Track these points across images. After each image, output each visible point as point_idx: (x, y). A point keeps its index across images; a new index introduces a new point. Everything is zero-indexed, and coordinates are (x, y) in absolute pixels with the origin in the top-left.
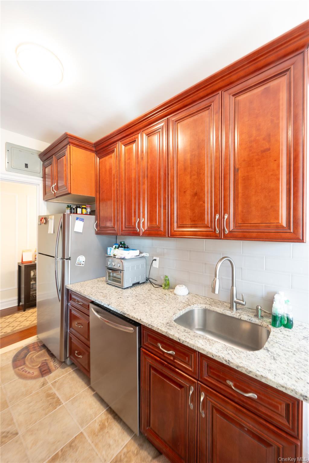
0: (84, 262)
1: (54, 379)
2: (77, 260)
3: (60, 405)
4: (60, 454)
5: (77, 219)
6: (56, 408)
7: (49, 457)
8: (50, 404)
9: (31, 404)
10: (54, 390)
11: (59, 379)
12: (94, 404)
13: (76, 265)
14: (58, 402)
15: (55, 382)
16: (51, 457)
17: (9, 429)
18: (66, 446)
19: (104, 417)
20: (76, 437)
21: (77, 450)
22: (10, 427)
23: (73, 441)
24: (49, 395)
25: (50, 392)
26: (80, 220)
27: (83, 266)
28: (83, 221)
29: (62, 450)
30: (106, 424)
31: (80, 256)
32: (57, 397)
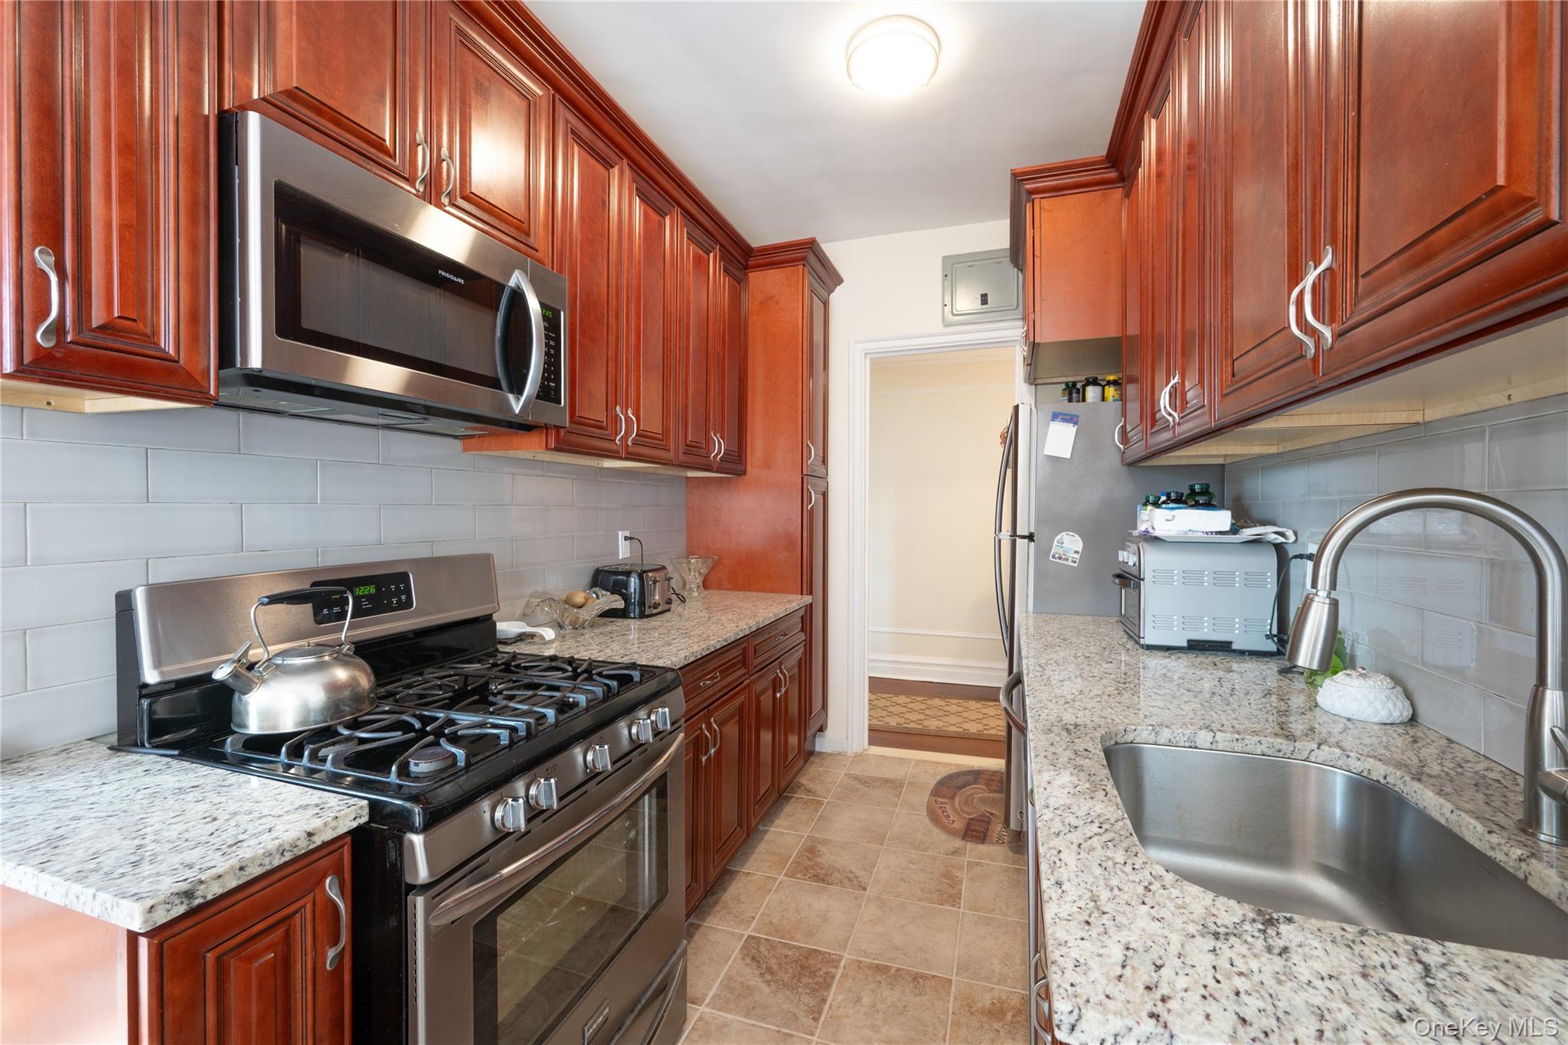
0: (1076, 552)
1: (980, 859)
2: (1055, 543)
3: (954, 906)
4: (893, 971)
5: (1055, 417)
6: (943, 904)
7: (875, 959)
8: (939, 890)
9: (913, 866)
10: (964, 876)
11: (988, 864)
12: (1018, 961)
13: (1051, 558)
14: (955, 899)
15: (978, 864)
16: (877, 962)
17: (860, 873)
18: (909, 973)
19: (1015, 1001)
20: (934, 976)
21: (920, 995)
22: (863, 873)
23: (925, 977)
24: (948, 875)
25: (957, 873)
26: (1065, 420)
27: (1075, 565)
28: (1075, 423)
29: (898, 970)
30: (1009, 1016)
31: (1064, 533)
32: (961, 890)
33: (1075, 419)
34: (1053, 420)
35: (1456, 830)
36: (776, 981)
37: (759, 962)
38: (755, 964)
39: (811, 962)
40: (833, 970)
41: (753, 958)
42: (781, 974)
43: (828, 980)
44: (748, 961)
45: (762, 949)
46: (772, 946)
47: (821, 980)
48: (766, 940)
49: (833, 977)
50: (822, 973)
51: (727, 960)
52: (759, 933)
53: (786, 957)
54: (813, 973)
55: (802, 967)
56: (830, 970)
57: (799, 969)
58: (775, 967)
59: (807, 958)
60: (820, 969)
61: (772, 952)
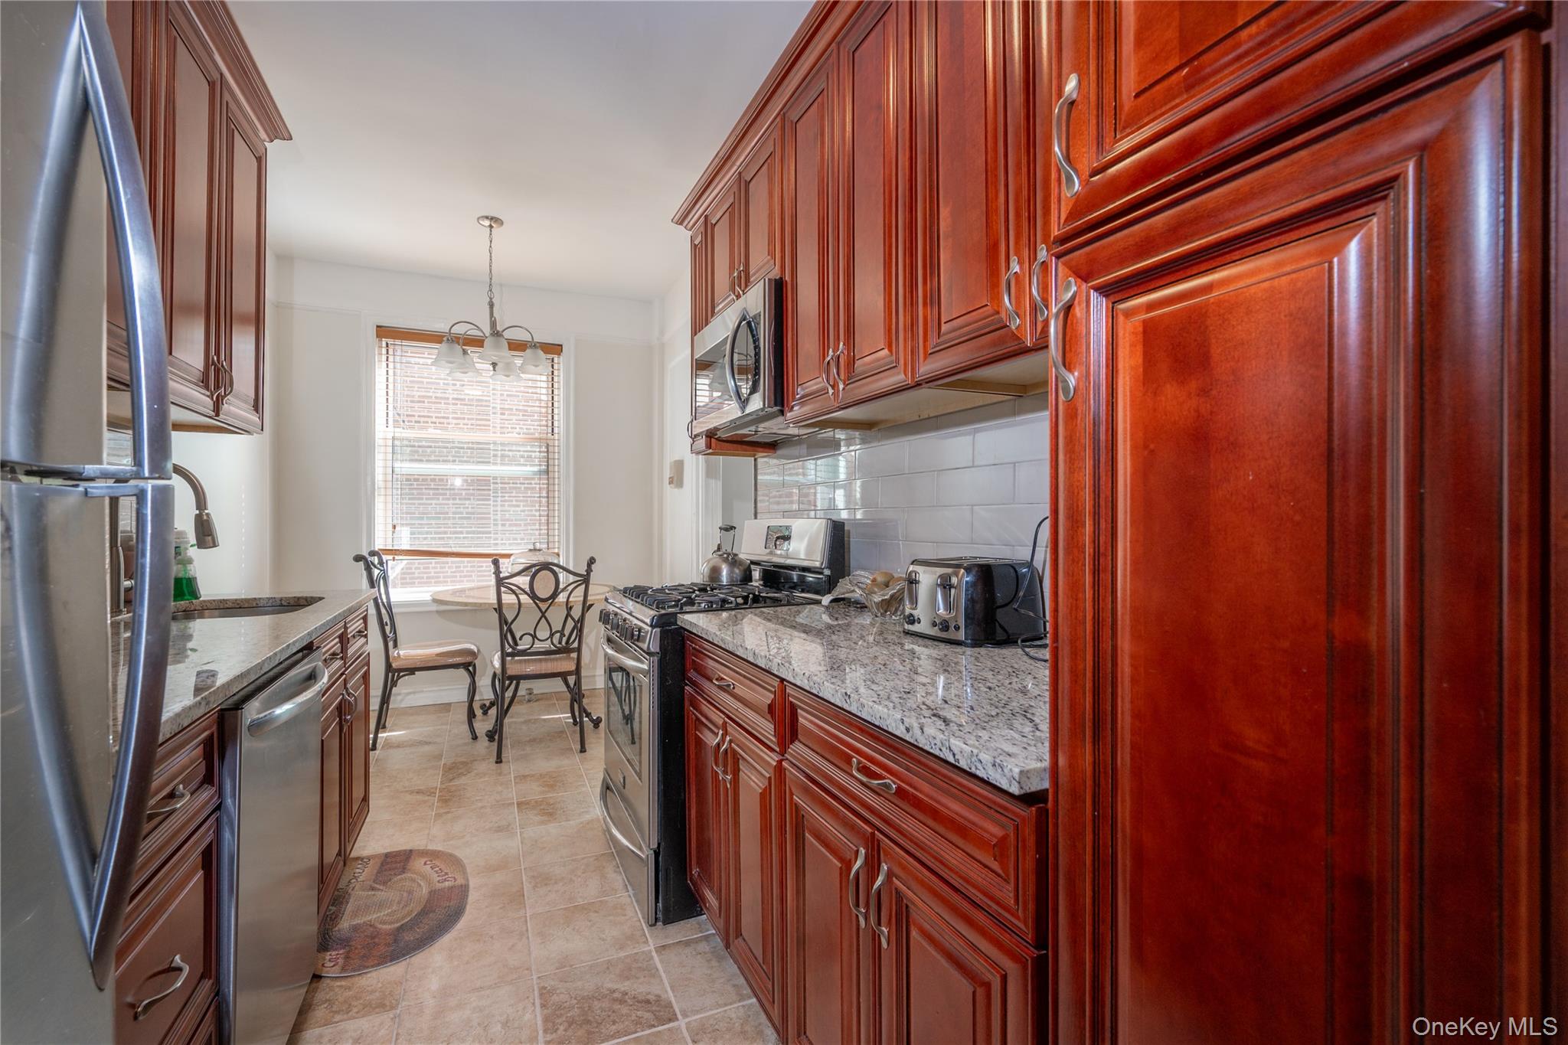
36: (604, 996)
37: (638, 1002)
38: (640, 998)
39: (581, 1033)
40: (549, 1037)
41: (648, 1002)
42: (606, 1004)
43: (550, 1025)
44: (651, 997)
45: (647, 1015)
46: (639, 1023)
47: (559, 1021)
48: (654, 1026)
49: (545, 1031)
50: (562, 1028)
51: (672, 988)
52: (669, 1029)
53: (614, 1022)
54: (571, 1023)
55: (588, 1022)
56: (554, 1036)
57: (590, 1018)
58: (617, 1006)
59: (589, 1033)
60: (565, 1030)
61: (633, 1018)
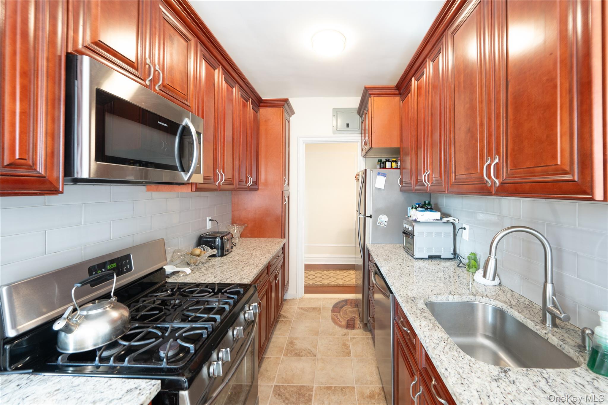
0: (386, 222)
1: (354, 336)
2: (379, 219)
3: (349, 357)
4: (333, 388)
5: (379, 174)
6: (345, 357)
7: (326, 385)
8: (343, 351)
9: (331, 343)
10: (350, 344)
11: (357, 338)
12: (375, 374)
13: (377, 224)
14: (349, 354)
15: (354, 338)
16: (327, 386)
17: (312, 349)
18: (339, 387)
19: (377, 390)
20: (348, 387)
21: (345, 395)
22: (314, 349)
23: (345, 388)
24: (344, 345)
25: (347, 343)
26: (382, 175)
27: (385, 226)
28: (385, 176)
29: (335, 387)
30: (376, 397)
31: (382, 215)
32: (350, 350)
33: (385, 175)
34: (378, 175)
35: (525, 324)
36: (290, 403)
37: (282, 396)
38: (280, 397)
39: (302, 391)
40: (311, 393)
41: (279, 395)
42: (291, 399)
43: (310, 398)
44: (277, 396)
45: (282, 390)
46: (285, 388)
47: (308, 398)
48: (282, 386)
49: (312, 396)
50: (307, 395)
51: (268, 398)
52: (279, 383)
53: (292, 391)
54: (304, 396)
55: (299, 394)
56: (310, 393)
57: (298, 395)
58: (289, 397)
59: (300, 390)
60: (306, 393)
61: (286, 391)
